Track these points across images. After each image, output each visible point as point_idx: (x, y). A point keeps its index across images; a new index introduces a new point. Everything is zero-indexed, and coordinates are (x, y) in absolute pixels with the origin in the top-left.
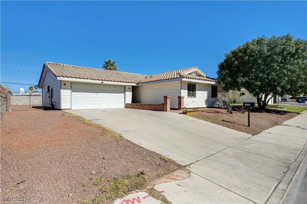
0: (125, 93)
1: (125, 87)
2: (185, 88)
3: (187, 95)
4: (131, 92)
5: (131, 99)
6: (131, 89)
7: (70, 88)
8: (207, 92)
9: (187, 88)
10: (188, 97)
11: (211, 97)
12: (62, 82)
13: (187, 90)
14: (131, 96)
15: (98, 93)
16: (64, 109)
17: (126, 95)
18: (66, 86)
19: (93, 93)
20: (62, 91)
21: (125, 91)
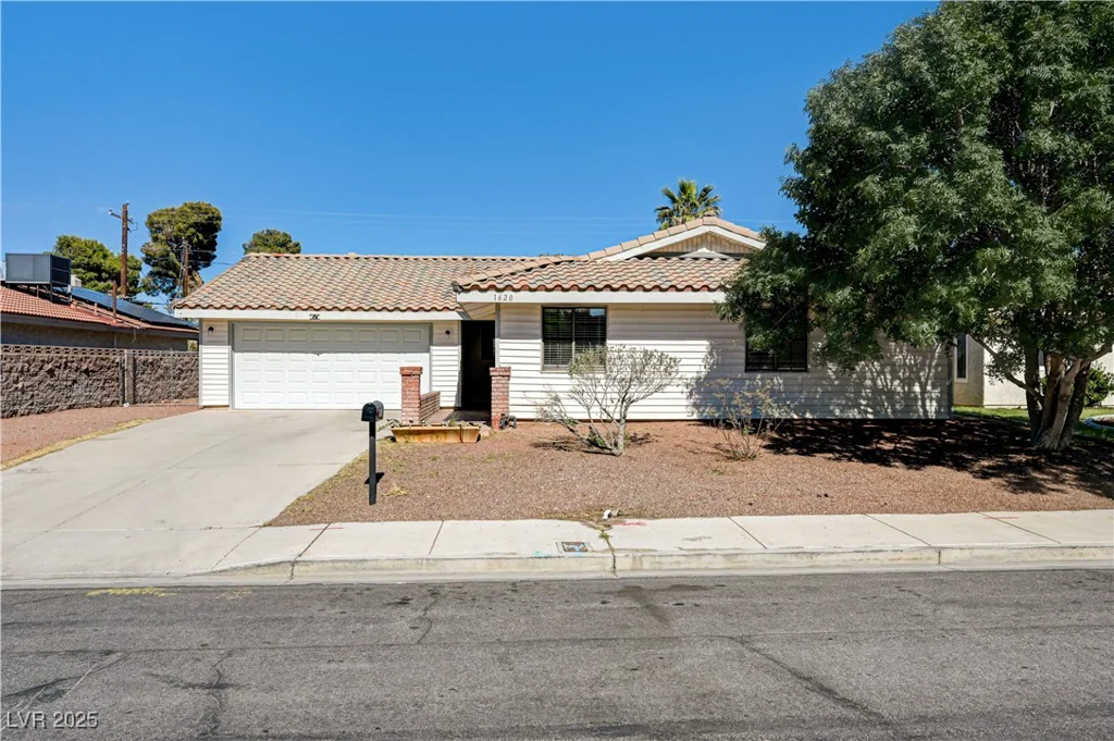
0: (428, 351)
1: (430, 325)
2: (526, 331)
3: (539, 361)
4: (456, 348)
5: (457, 373)
6: (457, 334)
7: (226, 339)
8: (706, 342)
9: (539, 332)
10: (544, 369)
11: (743, 368)
12: (204, 323)
13: (540, 341)
14: (456, 363)
15: (322, 352)
16: (205, 407)
17: (434, 358)
18: (215, 333)
19: (306, 353)
20: (204, 351)
21: (431, 343)
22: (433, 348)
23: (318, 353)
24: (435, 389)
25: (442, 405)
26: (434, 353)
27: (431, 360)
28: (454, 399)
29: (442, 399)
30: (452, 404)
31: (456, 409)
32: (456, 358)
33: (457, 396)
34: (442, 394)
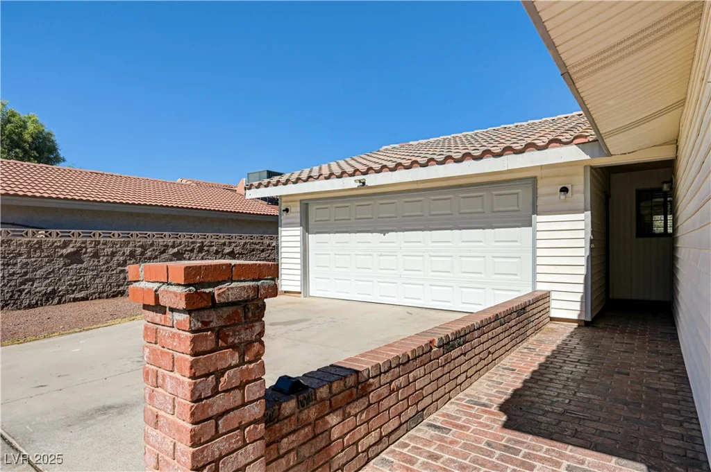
0: (531, 225)
1: (530, 181)
4: (581, 216)
5: (583, 261)
6: (582, 189)
7: (299, 220)
14: (582, 243)
15: (388, 231)
16: (285, 292)
17: (539, 235)
18: (290, 214)
19: (371, 232)
20: (284, 233)
21: (535, 211)
22: (539, 218)
23: (384, 232)
24: (542, 287)
25: (554, 314)
26: (539, 227)
27: (535, 240)
28: (577, 306)
29: (553, 304)
30: (575, 316)
31: (583, 324)
32: (582, 234)
33: (584, 301)
34: (553, 296)
